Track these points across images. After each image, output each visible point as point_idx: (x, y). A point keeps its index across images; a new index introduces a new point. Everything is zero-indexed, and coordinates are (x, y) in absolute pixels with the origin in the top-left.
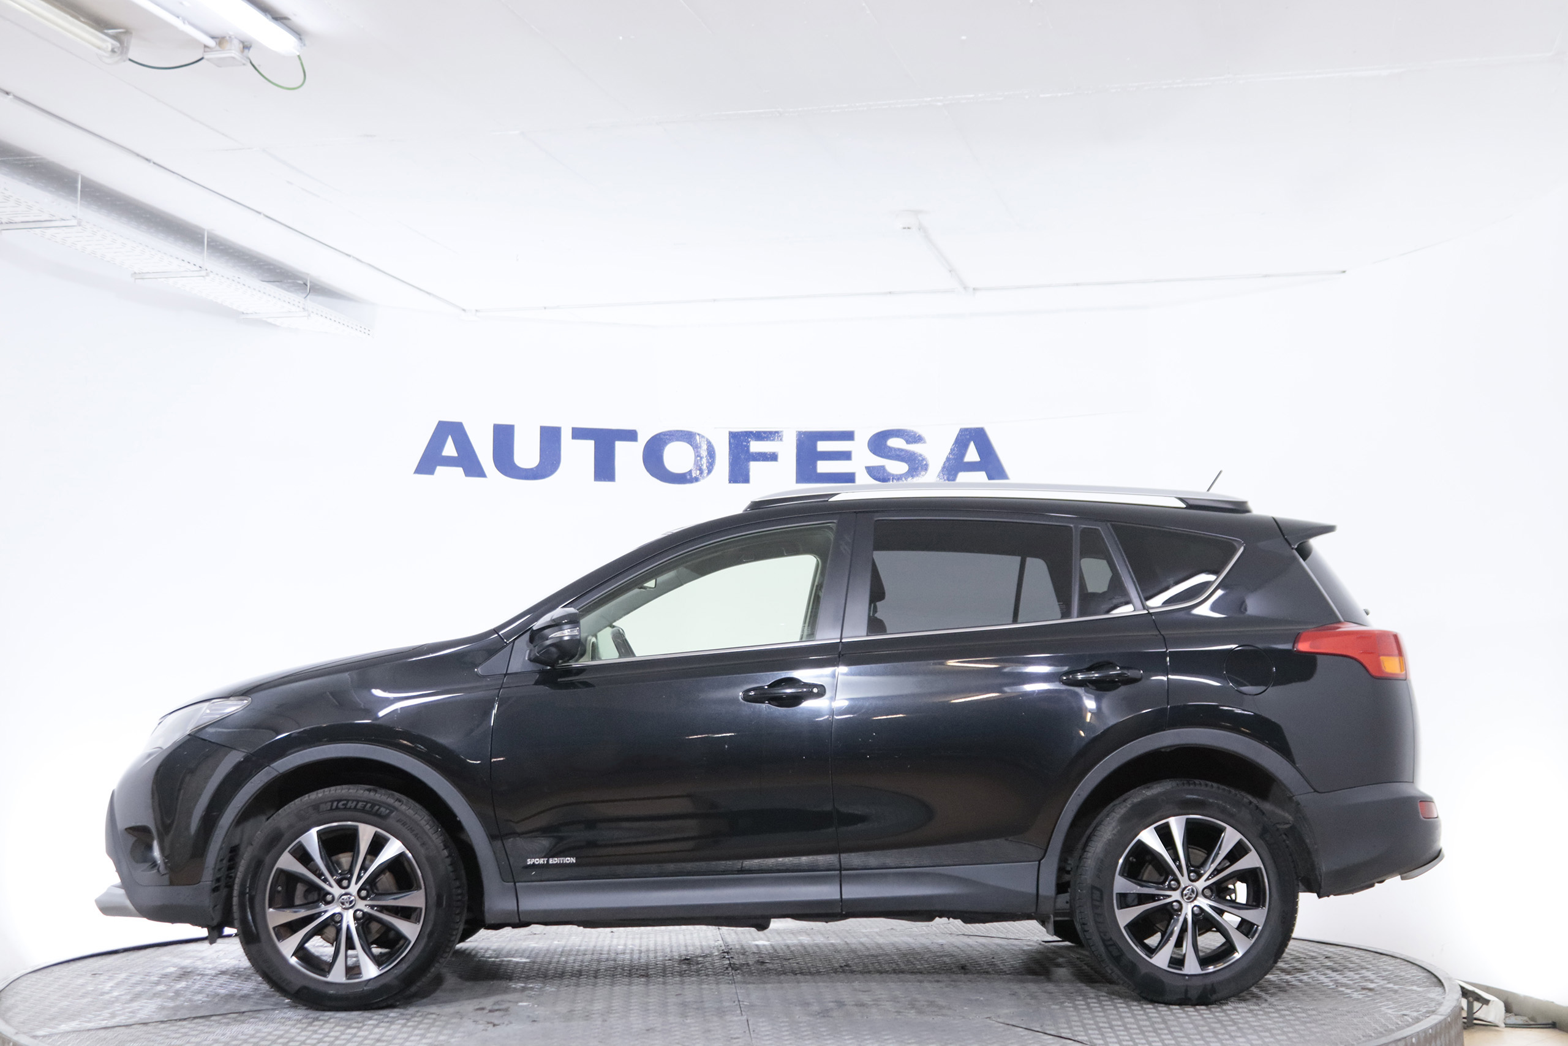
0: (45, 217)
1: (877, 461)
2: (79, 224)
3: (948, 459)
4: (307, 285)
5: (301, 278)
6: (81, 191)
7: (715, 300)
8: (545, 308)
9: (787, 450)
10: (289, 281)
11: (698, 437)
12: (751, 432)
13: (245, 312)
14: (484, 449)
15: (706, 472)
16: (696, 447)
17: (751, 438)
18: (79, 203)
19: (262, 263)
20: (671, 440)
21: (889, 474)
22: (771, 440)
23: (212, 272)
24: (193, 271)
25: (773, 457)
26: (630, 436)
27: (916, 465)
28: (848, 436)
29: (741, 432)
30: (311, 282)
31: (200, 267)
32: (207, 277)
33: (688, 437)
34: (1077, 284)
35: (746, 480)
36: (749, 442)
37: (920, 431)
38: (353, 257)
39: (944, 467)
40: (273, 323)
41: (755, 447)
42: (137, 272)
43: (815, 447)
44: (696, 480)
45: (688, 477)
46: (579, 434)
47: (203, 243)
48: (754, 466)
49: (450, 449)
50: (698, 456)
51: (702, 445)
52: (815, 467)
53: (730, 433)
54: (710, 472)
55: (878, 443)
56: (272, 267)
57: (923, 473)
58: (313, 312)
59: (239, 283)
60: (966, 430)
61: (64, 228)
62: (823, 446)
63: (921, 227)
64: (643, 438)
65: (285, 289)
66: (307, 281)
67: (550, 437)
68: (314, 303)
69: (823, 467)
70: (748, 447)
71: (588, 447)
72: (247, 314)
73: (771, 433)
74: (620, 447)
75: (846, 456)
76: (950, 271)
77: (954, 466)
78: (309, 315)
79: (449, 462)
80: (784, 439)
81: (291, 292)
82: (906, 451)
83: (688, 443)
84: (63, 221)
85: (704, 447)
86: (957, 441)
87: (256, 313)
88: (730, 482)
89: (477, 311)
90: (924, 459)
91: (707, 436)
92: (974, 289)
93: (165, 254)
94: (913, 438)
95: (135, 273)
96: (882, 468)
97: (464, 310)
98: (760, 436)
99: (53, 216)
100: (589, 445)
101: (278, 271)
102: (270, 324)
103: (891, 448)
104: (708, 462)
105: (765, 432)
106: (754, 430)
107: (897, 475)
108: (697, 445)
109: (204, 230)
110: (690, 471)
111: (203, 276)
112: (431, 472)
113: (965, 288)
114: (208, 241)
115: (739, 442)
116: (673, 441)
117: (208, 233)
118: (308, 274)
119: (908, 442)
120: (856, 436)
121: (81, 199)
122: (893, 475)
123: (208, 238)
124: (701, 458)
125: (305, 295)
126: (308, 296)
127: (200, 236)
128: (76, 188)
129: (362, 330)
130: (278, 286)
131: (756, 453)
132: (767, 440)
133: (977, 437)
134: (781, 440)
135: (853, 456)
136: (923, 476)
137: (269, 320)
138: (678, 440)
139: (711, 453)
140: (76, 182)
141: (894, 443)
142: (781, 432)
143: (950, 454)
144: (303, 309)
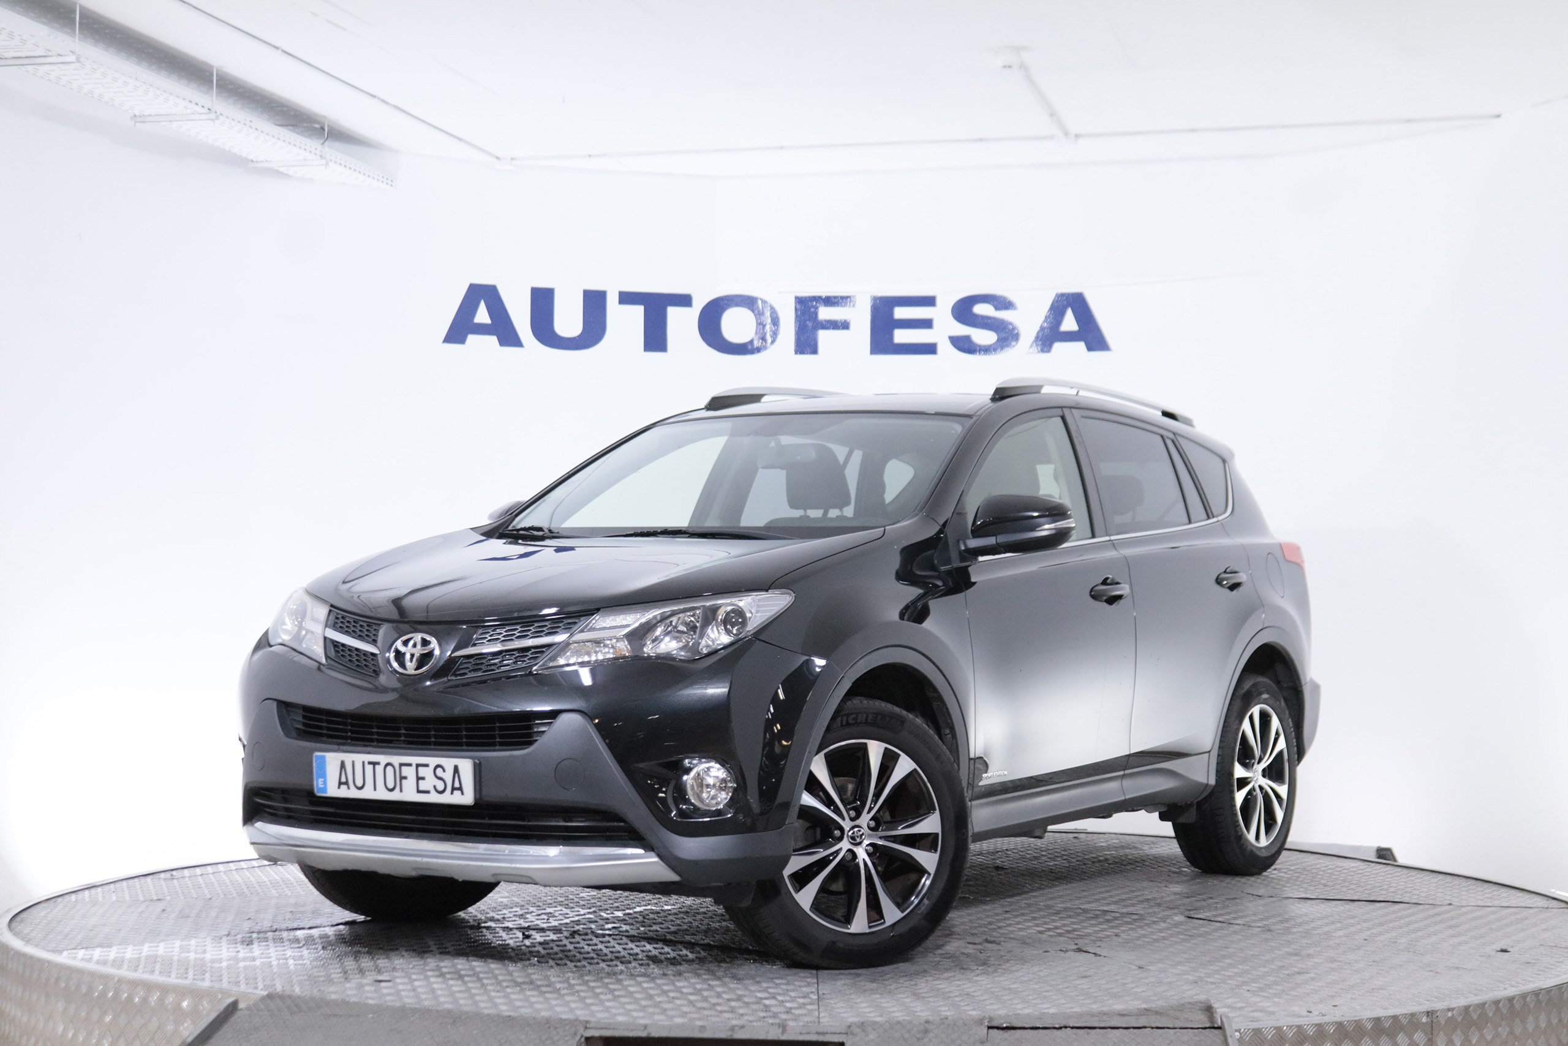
0: (40, 52)
1: (962, 330)
2: (78, 60)
3: (1042, 329)
4: (324, 130)
5: (318, 122)
6: (80, 23)
7: (782, 148)
8: (590, 156)
9: (860, 317)
10: (305, 125)
11: (760, 302)
12: (820, 297)
13: (254, 160)
14: (521, 316)
15: (769, 340)
16: (759, 314)
17: (820, 303)
18: (77, 38)
19: (274, 105)
20: (728, 306)
21: (975, 345)
22: (842, 306)
23: (221, 114)
24: (201, 114)
25: (845, 325)
26: (684, 300)
27: (1007, 335)
28: (929, 301)
29: (809, 297)
30: (328, 126)
31: (209, 109)
32: (217, 122)
33: (749, 302)
34: (1194, 130)
35: (815, 351)
36: (817, 308)
37: (1011, 296)
38: (379, 98)
39: (1037, 338)
40: (285, 172)
41: (825, 313)
42: (137, 114)
43: (892, 313)
44: (758, 350)
45: (750, 347)
46: (626, 298)
47: (212, 82)
48: (823, 336)
49: (482, 316)
50: (761, 325)
51: (765, 311)
52: (891, 336)
53: (797, 298)
54: (773, 342)
55: (963, 310)
56: (285, 109)
57: (1013, 343)
58: (331, 160)
59: (251, 127)
60: (1062, 295)
61: (60, 65)
62: (900, 313)
63: (1023, 67)
64: (699, 304)
65: (298, 133)
66: (324, 125)
67: (594, 302)
68: (332, 150)
69: (901, 336)
70: (816, 314)
71: (637, 312)
72: (257, 162)
73: (842, 298)
74: (673, 312)
75: (927, 324)
76: (1051, 115)
77: (1049, 337)
78: (327, 164)
79: (482, 329)
80: (856, 305)
81: (305, 137)
82: (995, 319)
83: (749, 309)
84: (60, 57)
85: (768, 314)
86: (1053, 308)
87: (267, 161)
88: (796, 353)
89: (512, 159)
90: (1014, 328)
91: (771, 300)
92: (1077, 136)
93: (171, 94)
94: (1003, 303)
95: (135, 116)
96: (967, 338)
97: (498, 158)
98: (829, 301)
99: (49, 51)
100: (638, 311)
101: (292, 113)
102: (282, 173)
103: (977, 316)
104: (771, 331)
105: (835, 297)
106: (824, 295)
107: (985, 346)
108: (759, 311)
109: (212, 67)
110: (752, 342)
111: (212, 120)
112: (462, 341)
113: (1066, 134)
114: (217, 81)
115: (806, 307)
116: (732, 307)
117: (217, 70)
118: (325, 117)
119: (997, 308)
120: (938, 301)
121: (79, 33)
122: (980, 346)
123: (217, 76)
124: (764, 326)
125: (322, 141)
126: (326, 142)
127: (208, 74)
128: (73, 20)
129: (385, 180)
130: (290, 130)
131: (825, 321)
132: (838, 306)
133: (1077, 303)
134: (854, 306)
135: (935, 324)
136: (1013, 346)
137: (281, 170)
138: (737, 305)
139: (775, 321)
140: (74, 12)
141: (981, 309)
142: (854, 296)
143: (1044, 322)
144: (321, 156)
